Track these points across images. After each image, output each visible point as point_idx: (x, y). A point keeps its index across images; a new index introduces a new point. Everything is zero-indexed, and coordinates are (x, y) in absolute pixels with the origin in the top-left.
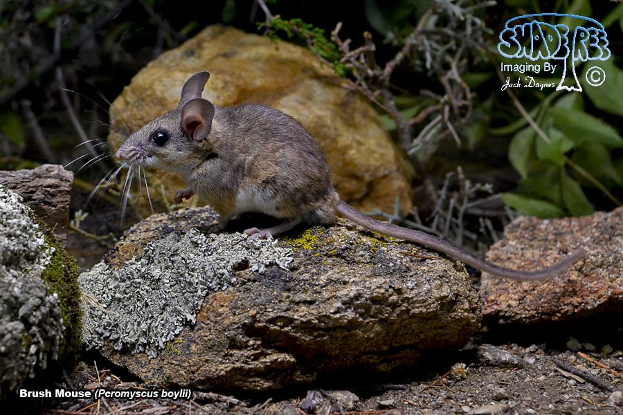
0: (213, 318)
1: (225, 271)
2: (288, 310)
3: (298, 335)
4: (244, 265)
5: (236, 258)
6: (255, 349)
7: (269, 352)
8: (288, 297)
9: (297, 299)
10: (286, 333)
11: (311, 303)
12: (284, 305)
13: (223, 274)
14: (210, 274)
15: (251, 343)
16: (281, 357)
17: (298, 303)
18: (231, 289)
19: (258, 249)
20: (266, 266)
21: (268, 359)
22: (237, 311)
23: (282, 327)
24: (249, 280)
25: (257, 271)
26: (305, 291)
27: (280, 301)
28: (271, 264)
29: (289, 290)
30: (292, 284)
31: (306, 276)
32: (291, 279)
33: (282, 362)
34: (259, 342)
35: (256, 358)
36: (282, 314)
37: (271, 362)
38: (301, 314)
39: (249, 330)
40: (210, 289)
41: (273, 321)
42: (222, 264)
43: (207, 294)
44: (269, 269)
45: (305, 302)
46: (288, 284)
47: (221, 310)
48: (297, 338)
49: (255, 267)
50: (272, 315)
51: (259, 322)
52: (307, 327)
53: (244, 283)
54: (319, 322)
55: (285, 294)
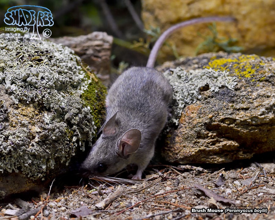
0: (187, 121)
1: (194, 92)
2: (232, 114)
3: (239, 129)
4: (206, 87)
5: (202, 84)
6: (213, 138)
7: (222, 140)
8: (233, 106)
9: (238, 107)
10: (231, 128)
11: (247, 109)
12: (230, 111)
13: (193, 94)
14: (186, 94)
15: (210, 134)
16: (229, 143)
17: (238, 110)
18: (198, 102)
19: (216, 78)
20: (220, 88)
21: (221, 144)
22: (201, 116)
23: (229, 124)
24: (209, 97)
25: (214, 91)
26: (243, 102)
27: (227, 109)
28: (223, 87)
29: (233, 102)
30: (235, 98)
31: (244, 93)
32: (235, 95)
33: (230, 146)
34: (215, 134)
35: (214, 143)
36: (229, 116)
37: (223, 146)
38: (241, 116)
39: (209, 127)
40: (186, 103)
41: (223, 121)
42: (193, 87)
43: (185, 106)
44: (221, 90)
45: (243, 109)
46: (233, 99)
47: (192, 115)
48: (238, 131)
49: (212, 89)
50: (222, 117)
51: (214, 121)
52: (244, 124)
53: (206, 99)
54: (252, 121)
55: (231, 105)
